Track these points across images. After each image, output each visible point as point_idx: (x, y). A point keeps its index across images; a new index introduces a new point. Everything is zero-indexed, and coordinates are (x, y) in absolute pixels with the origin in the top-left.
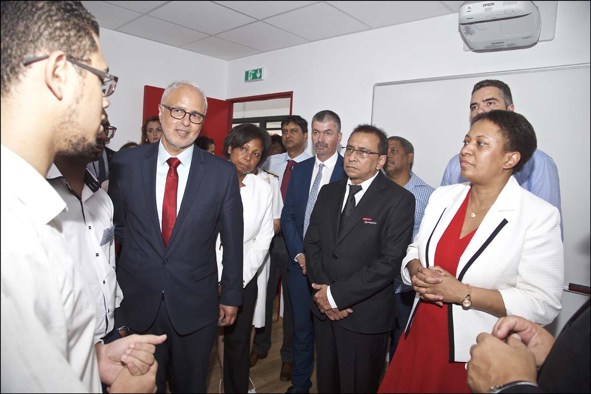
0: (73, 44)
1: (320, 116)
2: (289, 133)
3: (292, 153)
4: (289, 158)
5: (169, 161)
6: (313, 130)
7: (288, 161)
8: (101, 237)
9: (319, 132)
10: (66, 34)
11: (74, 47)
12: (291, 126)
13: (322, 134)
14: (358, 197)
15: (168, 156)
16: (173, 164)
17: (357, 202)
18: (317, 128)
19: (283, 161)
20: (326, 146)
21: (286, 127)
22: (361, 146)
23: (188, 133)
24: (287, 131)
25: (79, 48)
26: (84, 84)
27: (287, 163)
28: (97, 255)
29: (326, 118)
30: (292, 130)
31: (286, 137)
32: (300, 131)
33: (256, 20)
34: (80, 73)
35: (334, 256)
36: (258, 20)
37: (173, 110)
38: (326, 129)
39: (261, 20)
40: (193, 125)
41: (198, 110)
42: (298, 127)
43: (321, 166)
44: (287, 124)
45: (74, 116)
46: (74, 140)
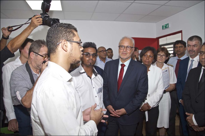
1: (191, 39)
2: (178, 48)
3: (179, 56)
4: (178, 58)
5: (122, 65)
7: (178, 59)
8: (97, 91)
9: (191, 46)
12: (180, 45)
13: (192, 47)
15: (121, 63)
16: (123, 66)
18: (189, 44)
19: (176, 59)
20: (194, 51)
21: (177, 45)
24: (177, 47)
26: (72, 46)
28: (96, 97)
29: (194, 39)
30: (180, 47)
31: (177, 50)
32: (184, 47)
33: (160, 6)
34: (71, 44)
35: (196, 102)
36: (162, 5)
38: (194, 44)
39: (164, 5)
42: (183, 45)
43: (192, 61)
44: (178, 44)
45: (71, 55)
46: (74, 61)
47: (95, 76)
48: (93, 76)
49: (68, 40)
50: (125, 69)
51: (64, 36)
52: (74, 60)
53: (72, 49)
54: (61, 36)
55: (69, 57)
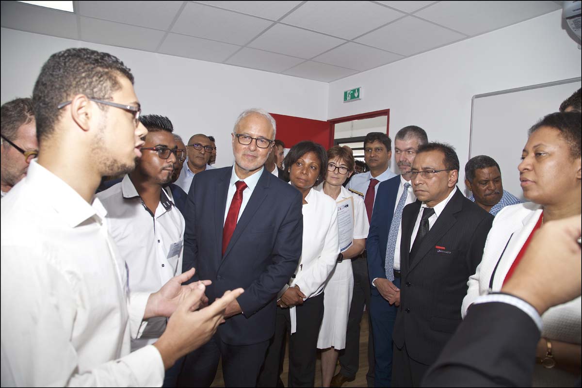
0: (95, 87)
1: (402, 134)
2: (373, 151)
3: (375, 172)
4: (372, 177)
5: (238, 184)
6: (396, 148)
7: (371, 179)
8: (168, 251)
9: (401, 151)
10: (88, 80)
11: (95, 90)
12: (376, 145)
13: (403, 152)
14: (432, 220)
15: (237, 179)
16: (241, 186)
17: (431, 226)
18: (398, 146)
19: (366, 179)
20: (409, 165)
21: (369, 145)
22: (424, 166)
23: (255, 157)
24: (371, 149)
25: (101, 90)
26: (106, 117)
27: (370, 181)
28: (163, 266)
29: (407, 136)
30: (377, 149)
31: (371, 156)
32: (385, 149)
33: (346, 41)
35: (407, 283)
36: (348, 41)
37: (240, 137)
38: (408, 147)
39: (352, 41)
40: (260, 150)
41: (265, 135)
42: (383, 146)
43: (406, 186)
44: (372, 143)
45: (101, 144)
46: (108, 163)
47: (165, 210)
48: (160, 209)
49: (93, 98)
50: (247, 195)
51: (84, 84)
52: (108, 159)
53: (105, 127)
54: (74, 83)
55: (93, 150)
